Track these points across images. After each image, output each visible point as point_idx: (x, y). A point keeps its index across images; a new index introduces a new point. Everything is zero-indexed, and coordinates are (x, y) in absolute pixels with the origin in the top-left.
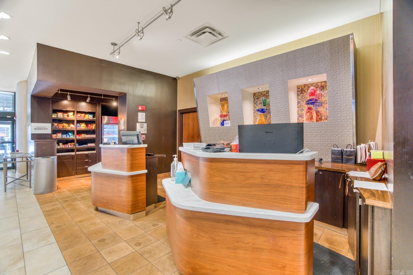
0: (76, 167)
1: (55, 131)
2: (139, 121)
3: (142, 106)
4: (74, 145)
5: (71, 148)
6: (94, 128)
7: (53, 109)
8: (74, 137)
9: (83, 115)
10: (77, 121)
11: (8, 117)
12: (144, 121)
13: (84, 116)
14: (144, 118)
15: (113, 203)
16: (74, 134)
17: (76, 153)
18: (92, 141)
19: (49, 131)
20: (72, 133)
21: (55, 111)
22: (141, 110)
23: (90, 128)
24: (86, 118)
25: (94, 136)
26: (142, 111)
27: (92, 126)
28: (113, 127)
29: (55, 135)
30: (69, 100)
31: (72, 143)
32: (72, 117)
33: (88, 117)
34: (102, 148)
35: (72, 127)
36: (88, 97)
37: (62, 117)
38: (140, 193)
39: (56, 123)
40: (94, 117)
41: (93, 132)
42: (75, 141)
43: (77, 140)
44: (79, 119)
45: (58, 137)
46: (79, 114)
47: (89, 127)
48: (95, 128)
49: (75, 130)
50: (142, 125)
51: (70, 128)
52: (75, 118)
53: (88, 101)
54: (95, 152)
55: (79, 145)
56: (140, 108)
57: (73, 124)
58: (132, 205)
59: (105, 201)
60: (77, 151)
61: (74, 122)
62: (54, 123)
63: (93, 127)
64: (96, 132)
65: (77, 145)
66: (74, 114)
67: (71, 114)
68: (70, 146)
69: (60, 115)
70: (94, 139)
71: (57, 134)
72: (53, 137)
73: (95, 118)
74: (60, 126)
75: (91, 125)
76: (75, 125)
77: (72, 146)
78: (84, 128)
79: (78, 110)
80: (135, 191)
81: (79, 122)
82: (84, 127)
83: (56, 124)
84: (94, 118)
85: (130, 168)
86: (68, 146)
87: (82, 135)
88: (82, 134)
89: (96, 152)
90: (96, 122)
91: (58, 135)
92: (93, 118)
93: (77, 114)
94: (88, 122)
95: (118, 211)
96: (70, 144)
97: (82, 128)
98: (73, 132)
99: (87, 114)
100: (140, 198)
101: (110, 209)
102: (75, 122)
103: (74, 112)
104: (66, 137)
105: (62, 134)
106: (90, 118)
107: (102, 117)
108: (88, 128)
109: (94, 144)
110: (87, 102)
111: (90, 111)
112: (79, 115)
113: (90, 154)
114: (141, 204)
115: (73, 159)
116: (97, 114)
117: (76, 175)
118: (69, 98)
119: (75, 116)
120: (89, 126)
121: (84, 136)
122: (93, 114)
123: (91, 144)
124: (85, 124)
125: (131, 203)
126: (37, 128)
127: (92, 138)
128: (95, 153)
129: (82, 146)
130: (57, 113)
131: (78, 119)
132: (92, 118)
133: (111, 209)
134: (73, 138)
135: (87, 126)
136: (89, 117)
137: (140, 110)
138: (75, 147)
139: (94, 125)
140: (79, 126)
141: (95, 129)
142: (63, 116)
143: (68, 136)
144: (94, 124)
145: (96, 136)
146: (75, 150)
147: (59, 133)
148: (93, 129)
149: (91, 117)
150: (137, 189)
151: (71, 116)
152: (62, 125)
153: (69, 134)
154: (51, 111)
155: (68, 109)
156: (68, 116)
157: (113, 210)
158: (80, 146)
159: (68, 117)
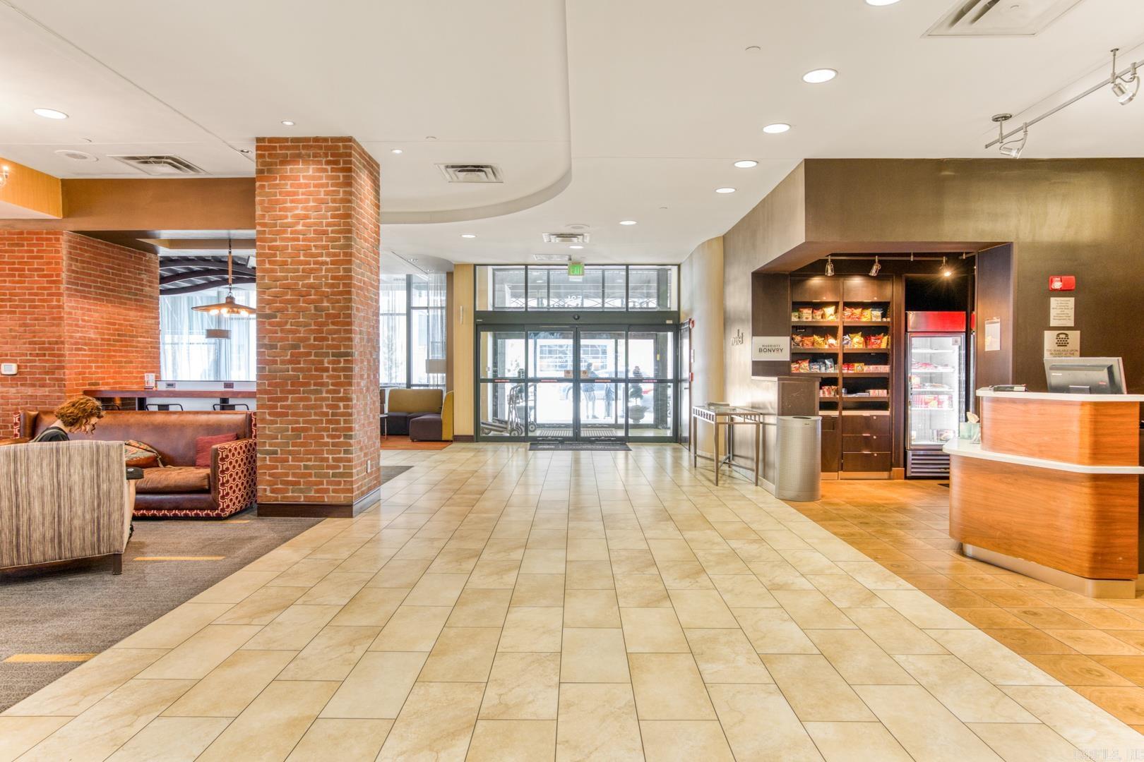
0: (840, 449)
1: (797, 356)
2: (1053, 323)
3: (1064, 278)
4: (837, 392)
5: (830, 398)
6: (884, 346)
7: (794, 300)
8: (838, 371)
9: (858, 311)
10: (844, 327)
11: (668, 322)
12: (1072, 324)
13: (862, 314)
14: (1072, 313)
15: (1025, 541)
16: (835, 362)
17: (840, 413)
18: (881, 382)
19: (785, 356)
20: (831, 360)
21: (798, 306)
22: (1061, 290)
23: (874, 347)
24: (864, 320)
25: (884, 369)
26: (1063, 292)
27: (879, 341)
28: (931, 341)
29: (795, 366)
30: (829, 275)
31: (833, 387)
32: (831, 318)
33: (870, 317)
34: (984, 399)
35: (832, 344)
36: (874, 262)
37: (810, 319)
38: (1118, 527)
39: (797, 335)
40: (884, 316)
41: (881, 358)
42: (840, 382)
43: (844, 379)
44: (849, 322)
45: (802, 371)
46: (848, 309)
47: (873, 343)
48: (889, 347)
49: (838, 351)
50: (1063, 336)
51: (827, 347)
52: (839, 320)
53: (873, 273)
54: (887, 413)
55: (849, 392)
56: (1057, 285)
57: (835, 337)
58: (1095, 554)
59: (999, 533)
60: (845, 409)
61: (837, 331)
62: (794, 336)
63: (883, 343)
64: (890, 357)
65: (843, 391)
66: (836, 312)
67: (830, 311)
68: (827, 395)
69: (807, 315)
70: (887, 376)
71: (800, 362)
72: (793, 369)
73: (889, 320)
74: (808, 343)
75: (878, 339)
76: (839, 341)
77: (833, 393)
78: (861, 346)
79: (846, 300)
80: (1103, 519)
81: (849, 330)
82: (860, 343)
83: (798, 339)
84: (885, 320)
85: (1090, 454)
86: (824, 393)
87: (856, 365)
88: (856, 362)
89: (892, 413)
90: (890, 329)
91: (803, 366)
92: (882, 317)
93: (844, 309)
94: (869, 331)
95: (1043, 564)
96: (827, 387)
97: (856, 346)
98: (833, 357)
99: (867, 309)
100: (1118, 541)
101: (1016, 555)
102: (840, 331)
103: (836, 304)
104: (818, 371)
105: (810, 362)
106: (874, 319)
107: (906, 315)
108: (869, 347)
109: (885, 391)
110: (872, 275)
111: (876, 299)
112: (848, 312)
113: (875, 418)
114: (1121, 559)
115: (833, 429)
116: (894, 307)
117: (842, 472)
118: (830, 271)
119: (839, 315)
120: (873, 341)
121: (860, 369)
122: (883, 306)
123: (877, 391)
124: (862, 336)
125: (1093, 550)
126: (763, 348)
127: (880, 373)
128: (889, 416)
129: (854, 395)
130: (801, 310)
131: (847, 322)
132: (880, 320)
133: (1020, 556)
134: (834, 374)
135: (866, 342)
136: (873, 316)
137: (1057, 290)
138: (838, 396)
139: (886, 338)
140: (848, 343)
141: (887, 349)
142: (813, 318)
143: (823, 369)
144: (884, 336)
145: (892, 369)
146: (840, 406)
147: (804, 360)
148: (882, 349)
149: (877, 317)
150: (1110, 514)
151: (829, 316)
152: (811, 339)
153: (825, 363)
154: (790, 305)
155: (825, 299)
156: (823, 316)
157: (1026, 558)
158: (850, 396)
159: (822, 320)
